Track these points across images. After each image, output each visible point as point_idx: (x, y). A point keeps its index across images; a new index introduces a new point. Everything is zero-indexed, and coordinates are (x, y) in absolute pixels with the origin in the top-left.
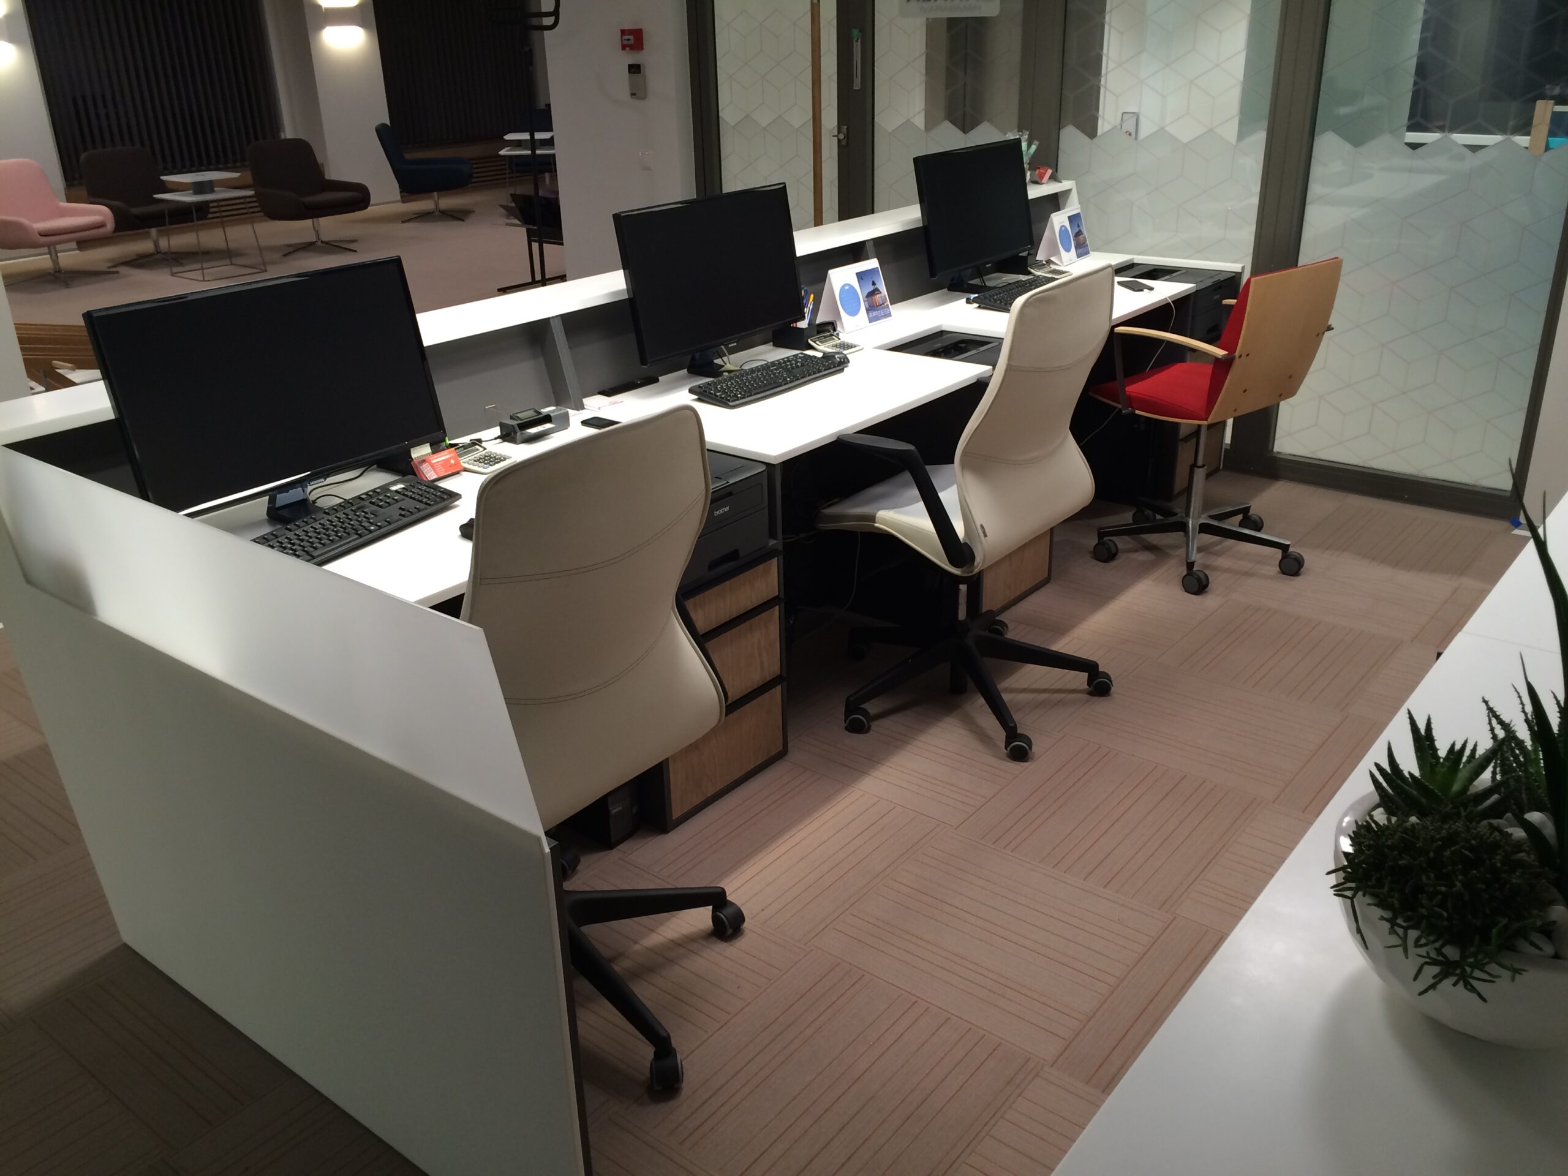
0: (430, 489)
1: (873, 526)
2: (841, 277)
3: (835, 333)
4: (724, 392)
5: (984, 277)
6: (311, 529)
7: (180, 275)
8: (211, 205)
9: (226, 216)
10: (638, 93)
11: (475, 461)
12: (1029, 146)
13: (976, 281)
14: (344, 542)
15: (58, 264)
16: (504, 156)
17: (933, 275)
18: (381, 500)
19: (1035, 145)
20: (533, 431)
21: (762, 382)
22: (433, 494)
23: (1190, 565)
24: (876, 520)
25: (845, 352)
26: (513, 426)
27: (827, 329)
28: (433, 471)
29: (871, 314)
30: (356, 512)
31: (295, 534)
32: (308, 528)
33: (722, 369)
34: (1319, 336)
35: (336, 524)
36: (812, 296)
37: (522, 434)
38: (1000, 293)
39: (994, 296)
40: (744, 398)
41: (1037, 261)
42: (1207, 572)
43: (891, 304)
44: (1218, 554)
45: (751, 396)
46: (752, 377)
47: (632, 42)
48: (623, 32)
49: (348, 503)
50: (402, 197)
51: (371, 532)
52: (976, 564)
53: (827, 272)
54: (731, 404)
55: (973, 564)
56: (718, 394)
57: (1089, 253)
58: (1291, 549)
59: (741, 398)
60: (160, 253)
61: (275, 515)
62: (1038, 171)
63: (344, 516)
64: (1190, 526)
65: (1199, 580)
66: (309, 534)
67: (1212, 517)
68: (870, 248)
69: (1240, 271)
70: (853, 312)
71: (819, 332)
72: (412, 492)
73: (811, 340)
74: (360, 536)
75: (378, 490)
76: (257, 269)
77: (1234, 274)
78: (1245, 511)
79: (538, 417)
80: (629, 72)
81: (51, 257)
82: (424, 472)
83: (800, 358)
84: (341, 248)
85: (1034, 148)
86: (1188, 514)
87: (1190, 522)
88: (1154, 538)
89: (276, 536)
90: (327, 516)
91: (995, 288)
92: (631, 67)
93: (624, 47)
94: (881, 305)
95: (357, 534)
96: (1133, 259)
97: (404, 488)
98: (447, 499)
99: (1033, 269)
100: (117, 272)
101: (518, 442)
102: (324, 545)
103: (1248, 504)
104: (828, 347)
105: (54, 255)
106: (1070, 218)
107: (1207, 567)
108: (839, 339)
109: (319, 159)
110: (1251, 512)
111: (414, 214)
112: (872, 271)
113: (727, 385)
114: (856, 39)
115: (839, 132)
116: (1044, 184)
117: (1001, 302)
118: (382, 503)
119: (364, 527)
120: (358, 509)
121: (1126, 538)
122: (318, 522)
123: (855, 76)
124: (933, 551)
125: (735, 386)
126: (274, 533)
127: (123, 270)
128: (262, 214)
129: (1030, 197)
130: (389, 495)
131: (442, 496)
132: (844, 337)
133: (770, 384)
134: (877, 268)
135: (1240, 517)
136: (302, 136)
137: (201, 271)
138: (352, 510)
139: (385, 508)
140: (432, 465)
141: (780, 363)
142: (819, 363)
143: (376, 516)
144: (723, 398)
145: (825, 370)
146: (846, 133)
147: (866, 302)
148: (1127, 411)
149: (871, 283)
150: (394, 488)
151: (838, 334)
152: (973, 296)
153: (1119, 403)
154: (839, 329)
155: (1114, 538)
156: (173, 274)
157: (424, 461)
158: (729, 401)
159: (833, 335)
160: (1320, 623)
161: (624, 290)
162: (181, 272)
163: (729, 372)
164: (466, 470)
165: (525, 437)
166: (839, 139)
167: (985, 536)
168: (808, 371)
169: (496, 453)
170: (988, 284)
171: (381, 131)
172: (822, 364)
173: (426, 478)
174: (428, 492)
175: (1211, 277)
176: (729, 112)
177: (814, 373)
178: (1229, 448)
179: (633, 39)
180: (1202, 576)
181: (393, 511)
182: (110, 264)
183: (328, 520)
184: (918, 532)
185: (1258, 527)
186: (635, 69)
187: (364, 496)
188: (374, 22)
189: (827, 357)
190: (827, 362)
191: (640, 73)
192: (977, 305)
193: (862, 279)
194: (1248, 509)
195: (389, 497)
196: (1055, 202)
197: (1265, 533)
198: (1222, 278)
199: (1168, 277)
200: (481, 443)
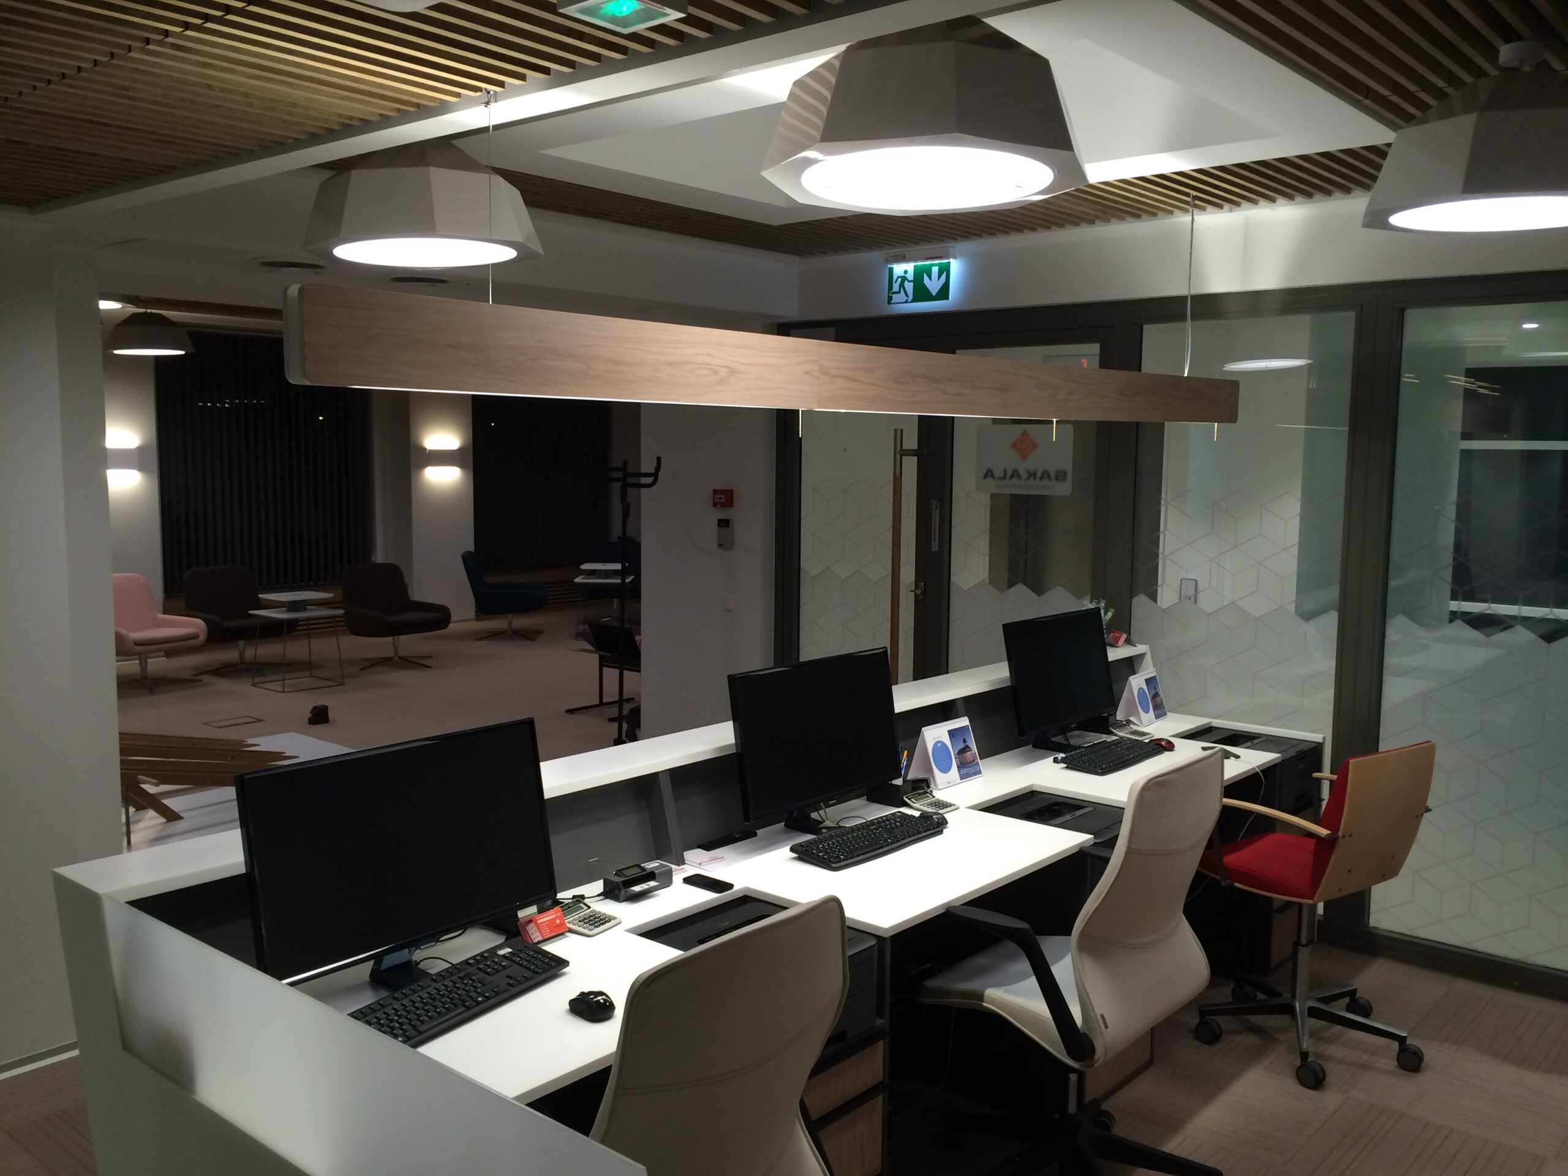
0: (538, 955)
1: (981, 1005)
2: (935, 735)
3: (929, 790)
4: (826, 853)
5: (1067, 734)
6: (419, 999)
7: (260, 685)
8: (301, 623)
9: (312, 629)
10: (725, 544)
11: (580, 921)
12: (1106, 614)
13: (1060, 739)
14: (453, 1014)
15: (146, 669)
16: (579, 584)
17: (1021, 734)
18: (489, 966)
19: (1111, 612)
20: (637, 889)
21: (863, 842)
22: (540, 960)
23: (1304, 1055)
24: (985, 999)
25: (941, 811)
26: (617, 883)
27: (922, 786)
28: (538, 932)
29: (962, 771)
30: (463, 980)
31: (402, 1005)
32: (415, 997)
33: (822, 825)
34: (1418, 817)
35: (444, 994)
36: (906, 752)
37: (626, 891)
38: (1088, 754)
39: (1082, 757)
40: (846, 859)
41: (1118, 721)
42: (1321, 1062)
43: (980, 759)
44: (1330, 1041)
45: (853, 857)
46: (853, 837)
47: (723, 500)
48: (715, 492)
49: (455, 969)
50: (476, 615)
51: (478, 1003)
52: (1096, 1058)
53: (921, 729)
54: (834, 865)
55: (1094, 1057)
56: (821, 854)
57: (1166, 714)
58: (1408, 1041)
59: (844, 860)
60: (244, 663)
61: (378, 979)
62: (1112, 634)
63: (451, 983)
64: (1298, 1009)
65: (1315, 1072)
66: (416, 1005)
67: (1320, 1000)
68: (960, 707)
69: (1321, 741)
70: (945, 769)
71: (914, 789)
72: (520, 957)
73: (906, 797)
74: (468, 1008)
75: (486, 955)
76: (334, 681)
77: (1315, 745)
78: (1352, 993)
79: (642, 874)
80: (718, 526)
81: (140, 663)
82: (530, 932)
83: (899, 817)
84: (418, 663)
85: (1110, 614)
86: (1294, 996)
87: (1297, 1005)
88: (1258, 1020)
89: (383, 1006)
90: (435, 984)
91: (1079, 747)
92: (720, 521)
93: (715, 505)
94: (971, 762)
95: (464, 1006)
96: (1211, 723)
97: (511, 952)
98: (555, 966)
99: (1115, 729)
100: (200, 681)
101: (621, 900)
102: (431, 1018)
103: (1353, 986)
104: (923, 805)
105: (143, 663)
106: (1146, 680)
107: (1319, 1056)
108: (934, 797)
109: (406, 582)
110: (1358, 995)
111: (487, 632)
112: (963, 729)
113: (828, 845)
114: (935, 508)
115: (917, 587)
116: (1118, 647)
117: (1090, 764)
118: (490, 970)
119: (471, 997)
120: (466, 975)
121: (1230, 1018)
122: (425, 991)
123: (933, 540)
124: (1049, 1039)
125: (837, 846)
126: (381, 1002)
127: (206, 678)
128: (345, 628)
129: (1110, 660)
130: (496, 960)
131: (550, 963)
132: (940, 795)
133: (871, 845)
134: (968, 726)
135: (1347, 1000)
136: (391, 561)
137: (282, 682)
138: (459, 977)
139: (492, 976)
140: (538, 925)
141: (879, 823)
142: (918, 823)
143: (483, 984)
144: (826, 859)
145: (924, 832)
146: (923, 588)
147: (958, 759)
148: (1226, 883)
149: (962, 740)
150: (502, 952)
151: (931, 791)
152: (1061, 755)
153: (1217, 874)
154: (932, 786)
155: (1218, 1018)
156: (254, 685)
157: (530, 921)
158: (832, 862)
159: (928, 793)
160: (1451, 1131)
161: (733, 744)
162: (262, 683)
163: (828, 828)
164: (571, 931)
165: (628, 894)
166: (916, 594)
167: (1106, 1027)
168: (908, 832)
169: (600, 913)
170: (1074, 742)
171: (467, 558)
172: (921, 824)
173: (531, 939)
174: (536, 958)
175: (1293, 747)
176: (810, 563)
177: (914, 835)
178: (1322, 919)
179: (725, 498)
180: (1317, 1068)
181: (501, 979)
182: (194, 673)
183: (435, 988)
184: (1032, 1018)
185: (1366, 1012)
186: (724, 523)
187: (471, 961)
188: (472, 463)
189: (925, 816)
190: (925, 823)
191: (729, 526)
192: (1065, 765)
193: (954, 736)
194: (1354, 991)
195: (496, 963)
196: (1130, 665)
197: (1375, 1020)
198: (1306, 747)
199: (1249, 744)
200: (584, 900)
